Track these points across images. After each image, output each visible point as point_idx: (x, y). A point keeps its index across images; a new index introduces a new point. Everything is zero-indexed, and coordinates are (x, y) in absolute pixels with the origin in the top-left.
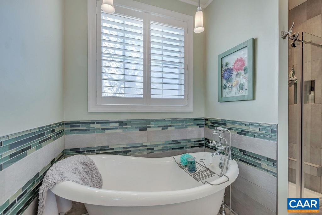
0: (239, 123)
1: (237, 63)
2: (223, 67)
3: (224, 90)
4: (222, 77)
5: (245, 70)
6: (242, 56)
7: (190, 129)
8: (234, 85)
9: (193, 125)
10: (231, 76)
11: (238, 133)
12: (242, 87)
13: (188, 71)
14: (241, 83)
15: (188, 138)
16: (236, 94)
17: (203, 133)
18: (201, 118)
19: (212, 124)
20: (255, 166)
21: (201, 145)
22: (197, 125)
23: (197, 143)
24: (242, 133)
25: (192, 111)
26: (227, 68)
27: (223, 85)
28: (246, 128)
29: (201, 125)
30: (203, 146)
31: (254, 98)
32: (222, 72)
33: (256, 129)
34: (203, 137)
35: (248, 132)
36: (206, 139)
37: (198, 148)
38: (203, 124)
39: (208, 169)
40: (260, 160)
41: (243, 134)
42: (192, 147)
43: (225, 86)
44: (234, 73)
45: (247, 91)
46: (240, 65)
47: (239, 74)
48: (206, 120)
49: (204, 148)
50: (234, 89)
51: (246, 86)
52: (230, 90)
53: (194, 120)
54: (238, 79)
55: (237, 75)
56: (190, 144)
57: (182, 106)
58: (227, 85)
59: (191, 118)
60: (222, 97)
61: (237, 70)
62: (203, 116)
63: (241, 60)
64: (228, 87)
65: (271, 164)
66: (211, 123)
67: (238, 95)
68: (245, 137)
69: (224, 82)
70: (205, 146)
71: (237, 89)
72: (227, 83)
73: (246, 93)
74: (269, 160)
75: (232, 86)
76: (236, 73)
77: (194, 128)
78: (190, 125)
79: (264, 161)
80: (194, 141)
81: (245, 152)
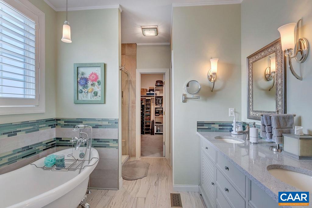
0: (94, 120)
1: (92, 75)
2: (79, 75)
3: (80, 94)
4: (78, 83)
5: (99, 83)
6: (97, 72)
7: (41, 131)
8: (89, 91)
9: (45, 127)
10: (87, 84)
11: (93, 127)
12: (96, 94)
13: (39, 69)
14: (96, 91)
15: (40, 141)
16: (91, 98)
17: (55, 134)
18: (53, 119)
19: (66, 124)
20: (105, 147)
21: (53, 146)
22: (49, 126)
23: (49, 144)
24: (96, 127)
25: (44, 112)
26: (83, 76)
27: (79, 90)
28: (100, 123)
29: (53, 125)
30: (55, 146)
31: (105, 103)
32: (78, 78)
33: (106, 123)
34: (55, 137)
35: (101, 125)
36: (57, 138)
37: (51, 149)
38: (55, 125)
39: (78, 160)
40: (109, 142)
41: (98, 128)
42: (44, 150)
43: (81, 91)
44: (90, 83)
45: (100, 97)
46: (95, 78)
47: (93, 84)
48: (58, 120)
49: (55, 148)
50: (89, 94)
51: (99, 94)
52: (86, 95)
53: (46, 121)
54: (93, 87)
55: (92, 85)
56: (42, 148)
57: (31, 107)
58: (83, 90)
59: (43, 120)
60: (78, 99)
61: (92, 81)
62: (54, 116)
63: (95, 74)
64: (84, 92)
65: (115, 142)
66: (65, 122)
67: (93, 99)
68: (98, 130)
69: (80, 88)
70: (57, 145)
71: (92, 95)
72: (83, 89)
73: (98, 98)
74: (114, 140)
75: (88, 92)
76: (92, 83)
77: (46, 130)
78: (41, 127)
79: (111, 142)
80: (46, 143)
81: (99, 139)
